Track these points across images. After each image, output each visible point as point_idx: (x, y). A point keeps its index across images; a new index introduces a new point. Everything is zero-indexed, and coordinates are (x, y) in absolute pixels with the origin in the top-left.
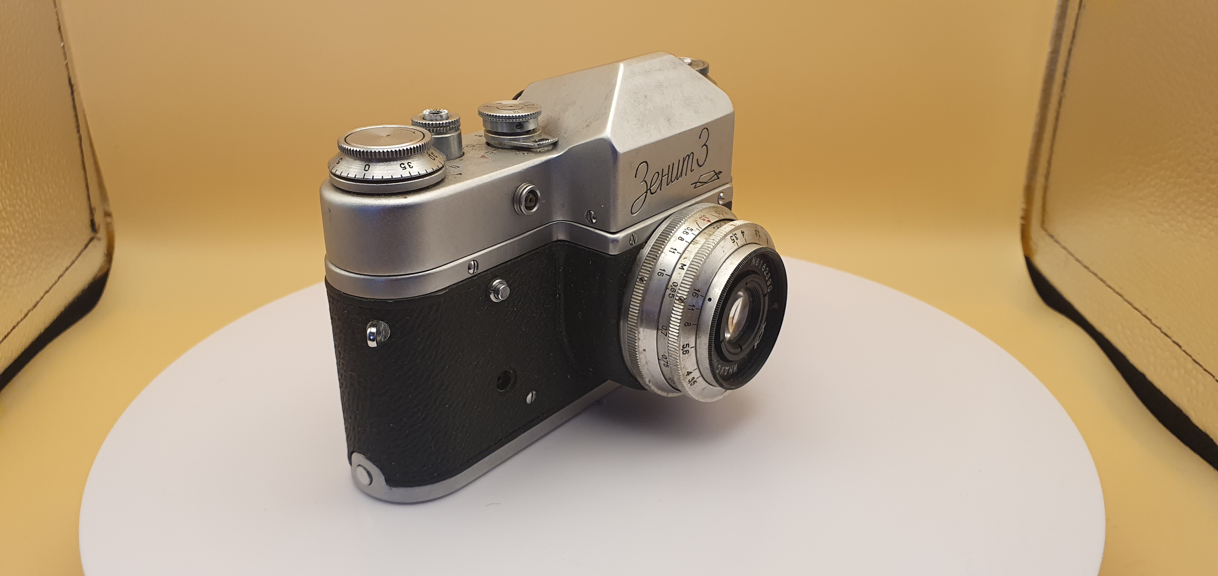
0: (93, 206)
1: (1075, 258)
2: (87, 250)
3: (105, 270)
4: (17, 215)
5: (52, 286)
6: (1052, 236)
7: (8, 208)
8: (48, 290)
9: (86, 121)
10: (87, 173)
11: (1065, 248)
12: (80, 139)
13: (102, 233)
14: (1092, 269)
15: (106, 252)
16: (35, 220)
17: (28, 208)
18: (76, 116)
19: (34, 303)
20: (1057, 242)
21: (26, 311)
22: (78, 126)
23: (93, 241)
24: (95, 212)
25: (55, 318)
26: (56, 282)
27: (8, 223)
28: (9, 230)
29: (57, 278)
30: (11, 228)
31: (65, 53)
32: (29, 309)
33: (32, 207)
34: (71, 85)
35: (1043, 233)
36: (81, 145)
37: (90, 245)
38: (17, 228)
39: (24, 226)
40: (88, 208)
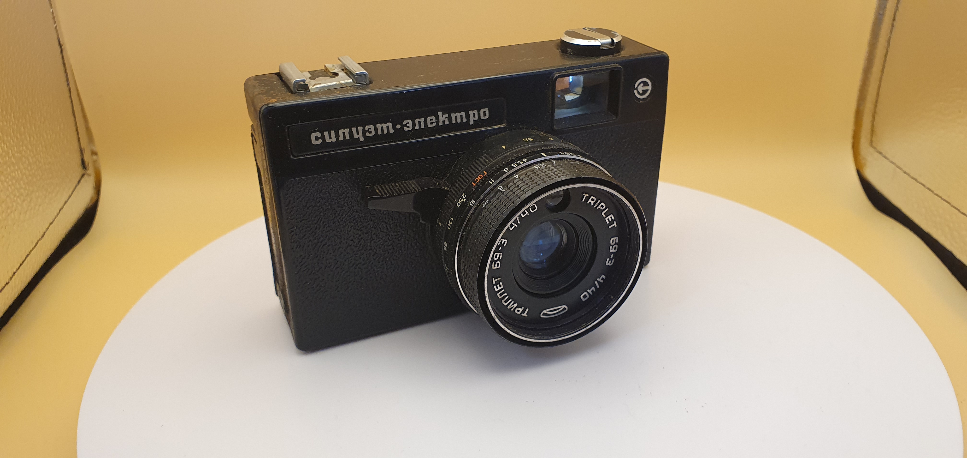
0: (82, 147)
1: (903, 171)
2: (80, 184)
3: (94, 200)
4: (24, 159)
5: (55, 218)
6: (881, 153)
7: (16, 154)
8: (51, 221)
9: (73, 75)
10: (76, 119)
11: (893, 163)
12: (70, 90)
13: (91, 171)
14: (919, 180)
15: (95, 186)
16: (38, 163)
17: (32, 154)
18: (66, 71)
19: (42, 233)
20: (885, 157)
21: (36, 241)
22: (68, 80)
23: (84, 177)
24: (85, 151)
25: (59, 244)
26: (58, 214)
27: (16, 167)
28: (18, 172)
29: (58, 211)
30: (19, 172)
31: (54, 18)
32: (38, 239)
33: (35, 151)
34: (60, 46)
35: (871, 150)
36: (70, 96)
37: (82, 181)
38: (24, 171)
39: (29, 168)
40: (79, 148)
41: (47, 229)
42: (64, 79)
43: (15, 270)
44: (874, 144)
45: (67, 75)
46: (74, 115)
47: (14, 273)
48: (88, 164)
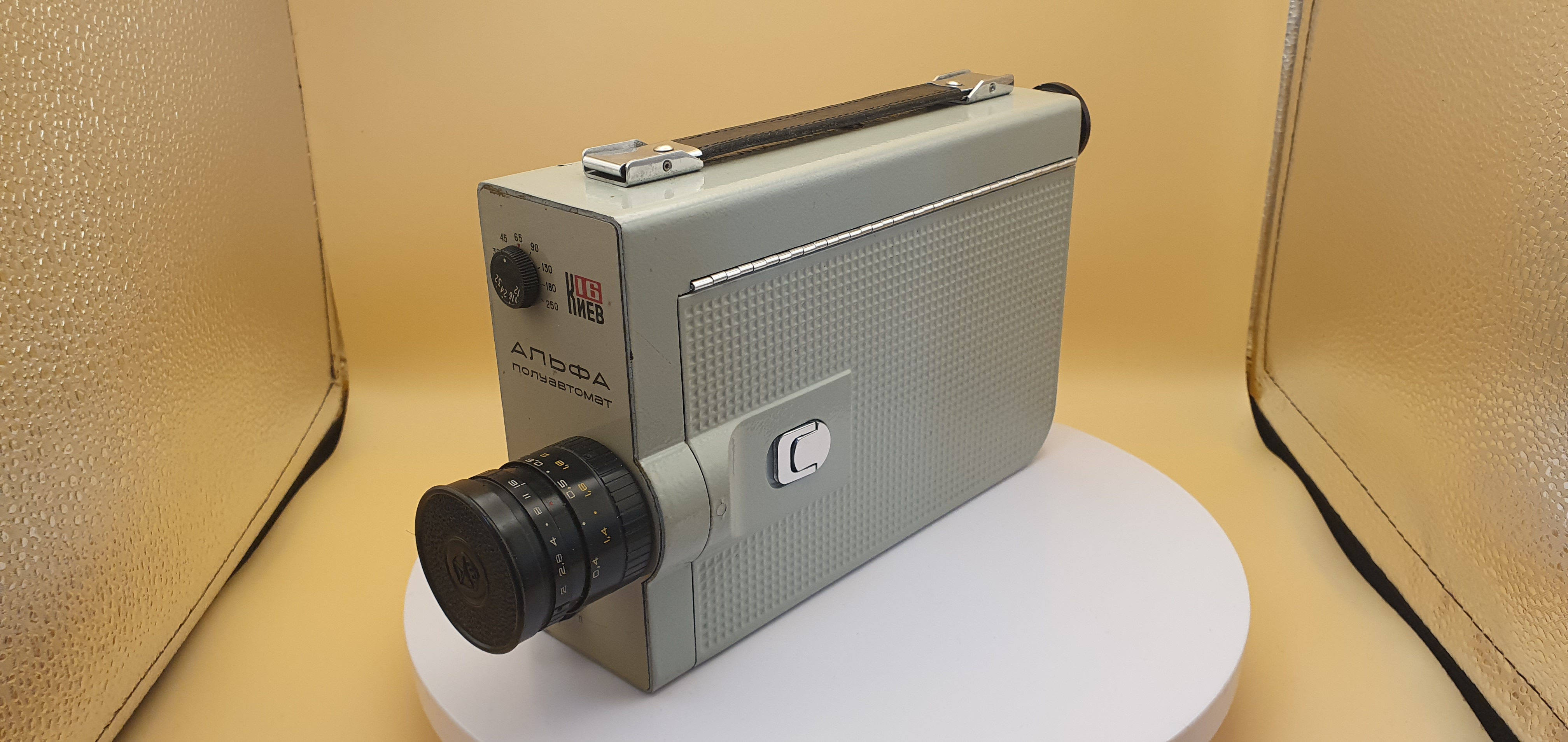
41: (300, 445)
42: (321, 277)
43: (272, 487)
44: (1267, 369)
45: (324, 273)
46: (327, 317)
47: (272, 490)
48: (338, 372)
